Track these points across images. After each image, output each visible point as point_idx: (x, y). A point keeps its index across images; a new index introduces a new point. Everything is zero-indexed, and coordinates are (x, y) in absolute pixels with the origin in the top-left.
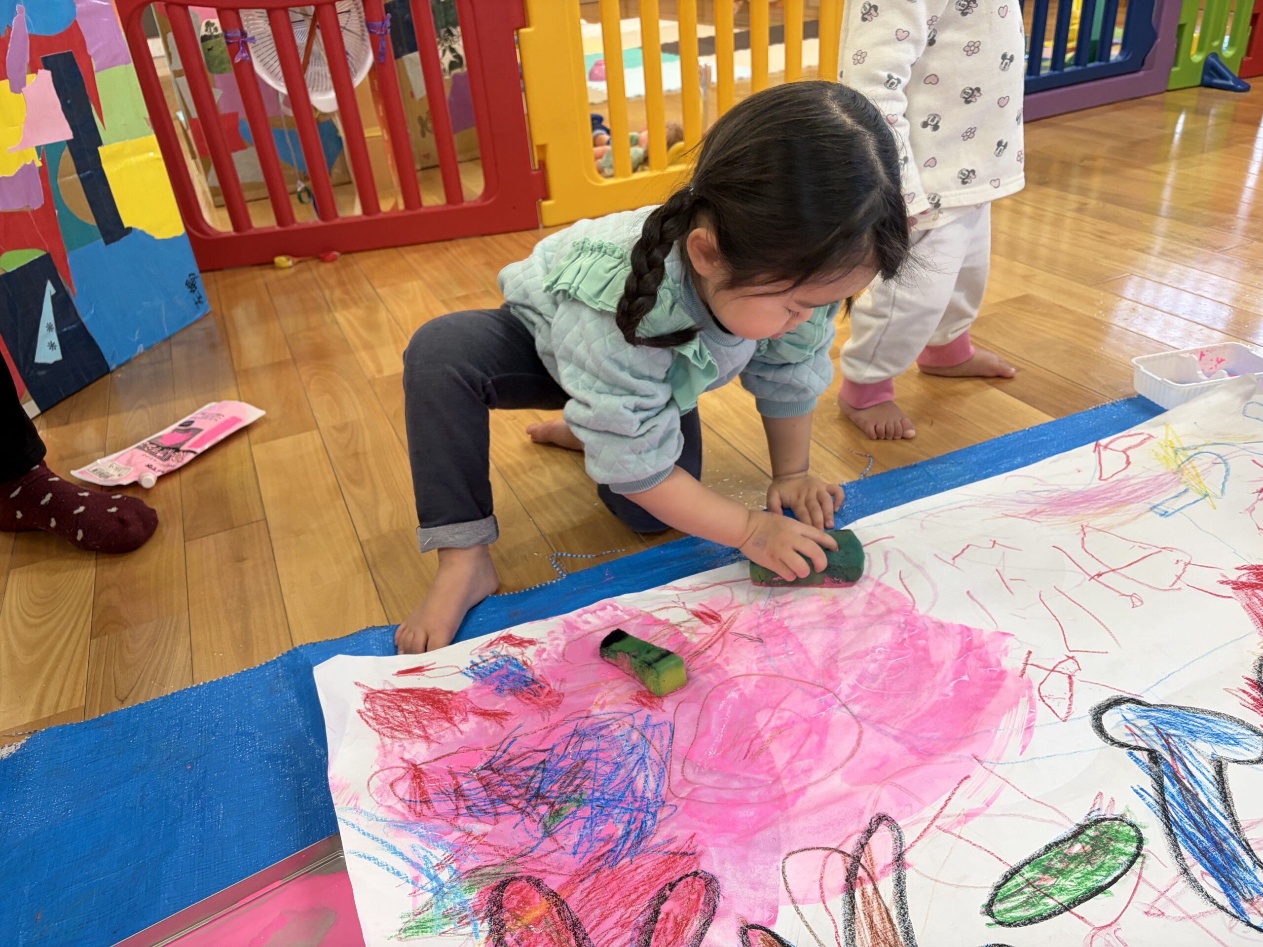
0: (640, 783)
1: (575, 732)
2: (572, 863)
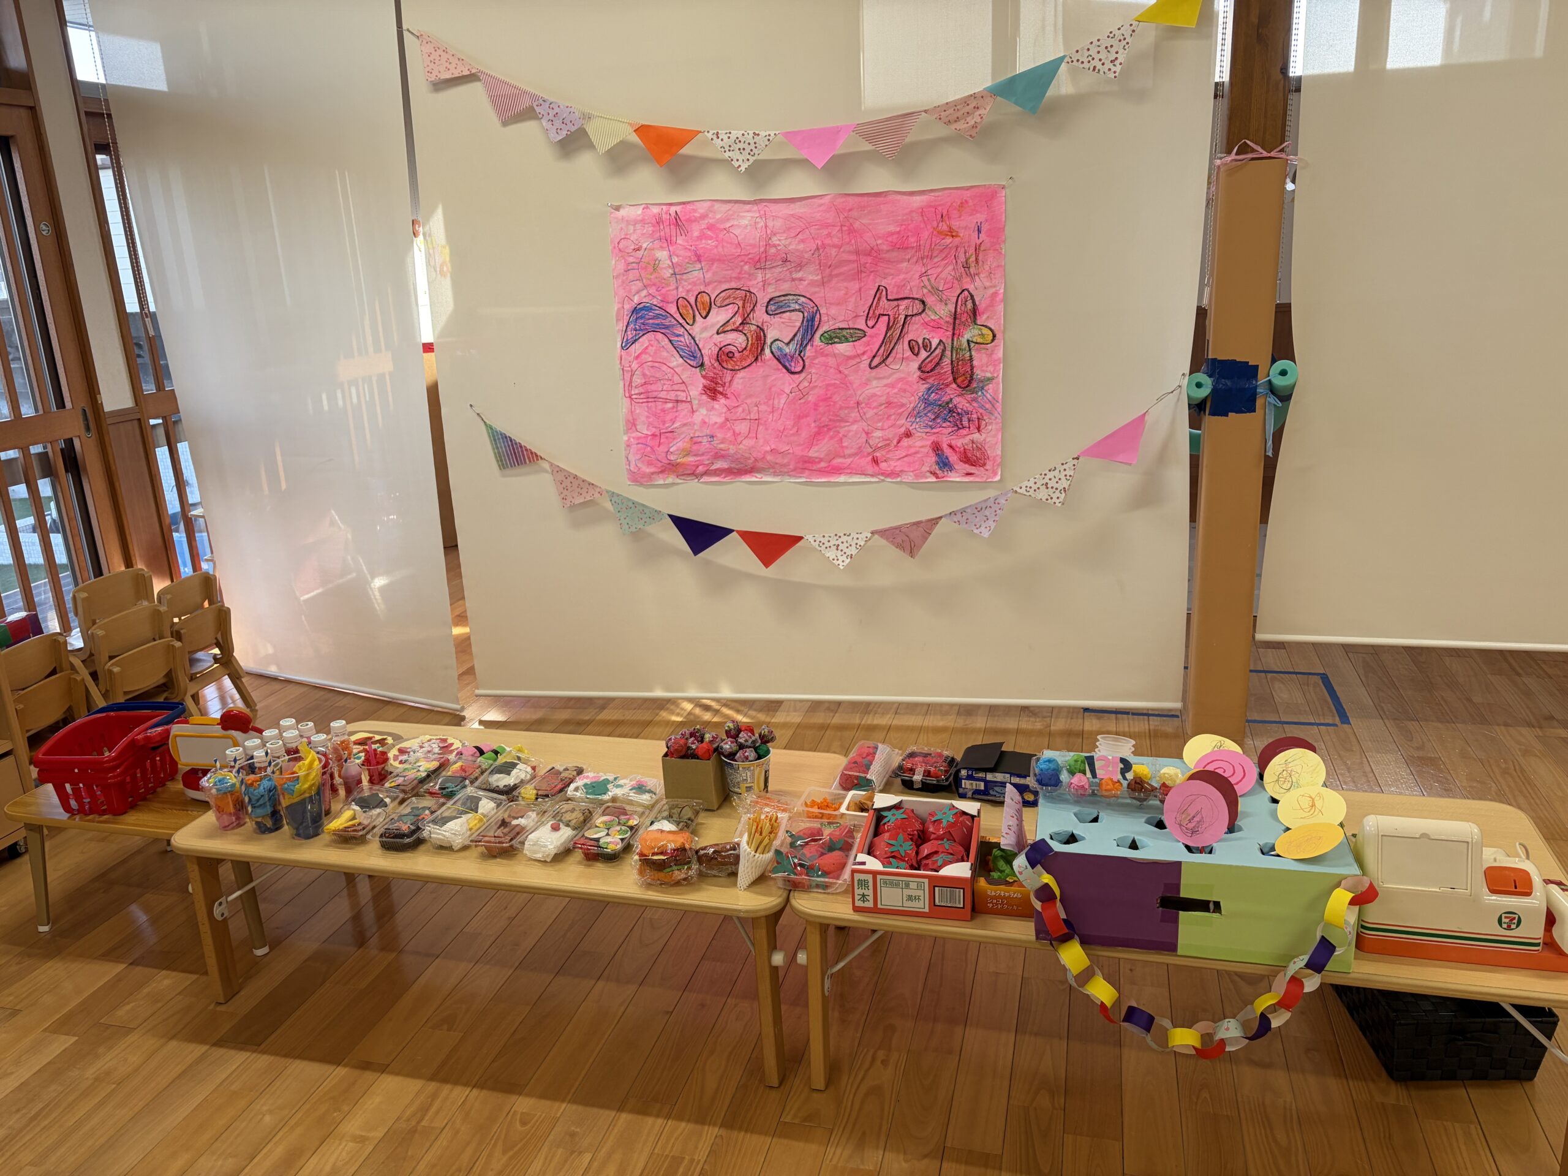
0: (923, 407)
1: (932, 428)
2: (948, 390)
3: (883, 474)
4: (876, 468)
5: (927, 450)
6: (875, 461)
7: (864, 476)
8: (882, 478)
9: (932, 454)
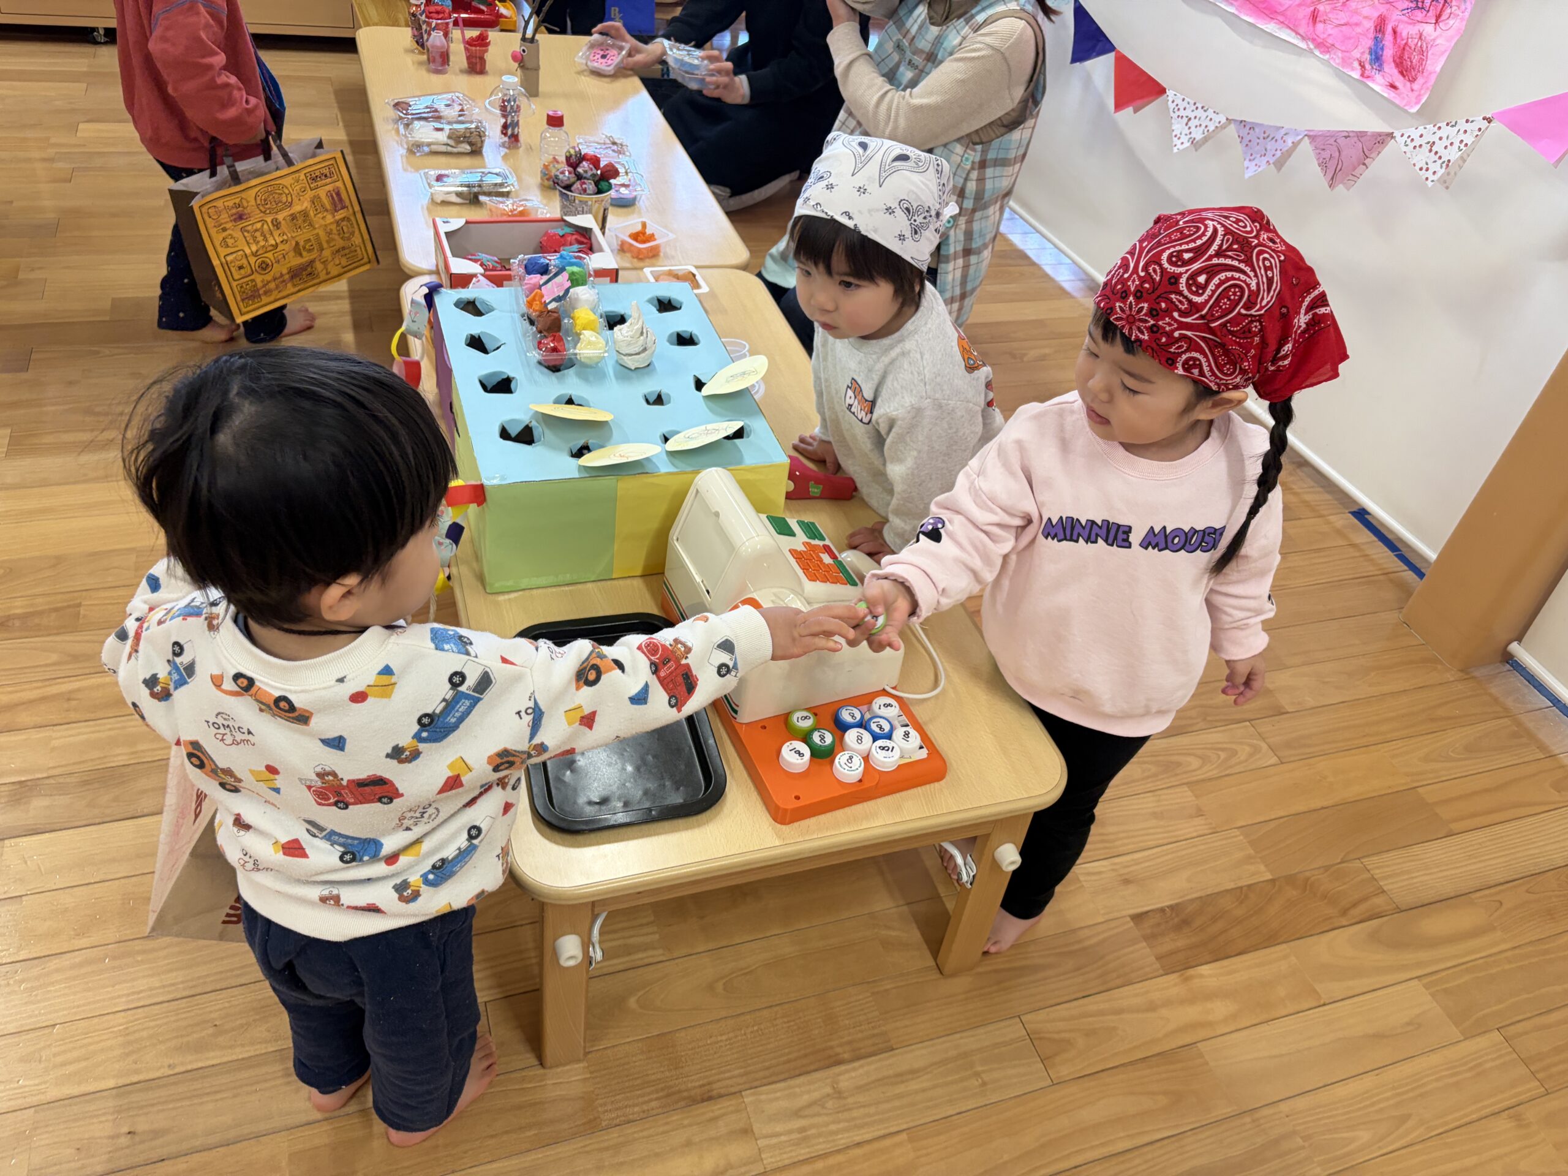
3: (1313, 40)
4: (1311, 28)
5: (1369, 25)
6: (1314, 17)
7: (1293, 34)
8: (1312, 46)
9: (1371, 35)
